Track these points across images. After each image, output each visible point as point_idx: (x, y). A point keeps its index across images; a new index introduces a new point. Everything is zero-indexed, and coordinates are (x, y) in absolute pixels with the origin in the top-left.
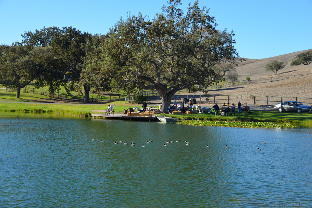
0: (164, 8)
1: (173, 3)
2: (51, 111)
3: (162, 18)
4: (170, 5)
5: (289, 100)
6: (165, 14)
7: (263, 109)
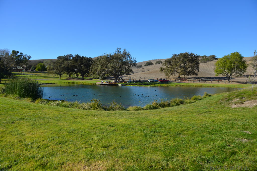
0: (116, 51)
1: (118, 50)
2: (77, 83)
3: (115, 54)
4: (117, 50)
5: (152, 78)
6: (116, 53)
7: (144, 81)
